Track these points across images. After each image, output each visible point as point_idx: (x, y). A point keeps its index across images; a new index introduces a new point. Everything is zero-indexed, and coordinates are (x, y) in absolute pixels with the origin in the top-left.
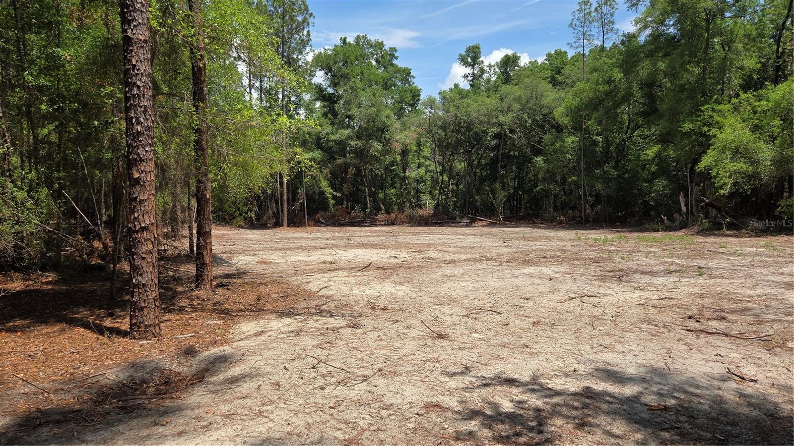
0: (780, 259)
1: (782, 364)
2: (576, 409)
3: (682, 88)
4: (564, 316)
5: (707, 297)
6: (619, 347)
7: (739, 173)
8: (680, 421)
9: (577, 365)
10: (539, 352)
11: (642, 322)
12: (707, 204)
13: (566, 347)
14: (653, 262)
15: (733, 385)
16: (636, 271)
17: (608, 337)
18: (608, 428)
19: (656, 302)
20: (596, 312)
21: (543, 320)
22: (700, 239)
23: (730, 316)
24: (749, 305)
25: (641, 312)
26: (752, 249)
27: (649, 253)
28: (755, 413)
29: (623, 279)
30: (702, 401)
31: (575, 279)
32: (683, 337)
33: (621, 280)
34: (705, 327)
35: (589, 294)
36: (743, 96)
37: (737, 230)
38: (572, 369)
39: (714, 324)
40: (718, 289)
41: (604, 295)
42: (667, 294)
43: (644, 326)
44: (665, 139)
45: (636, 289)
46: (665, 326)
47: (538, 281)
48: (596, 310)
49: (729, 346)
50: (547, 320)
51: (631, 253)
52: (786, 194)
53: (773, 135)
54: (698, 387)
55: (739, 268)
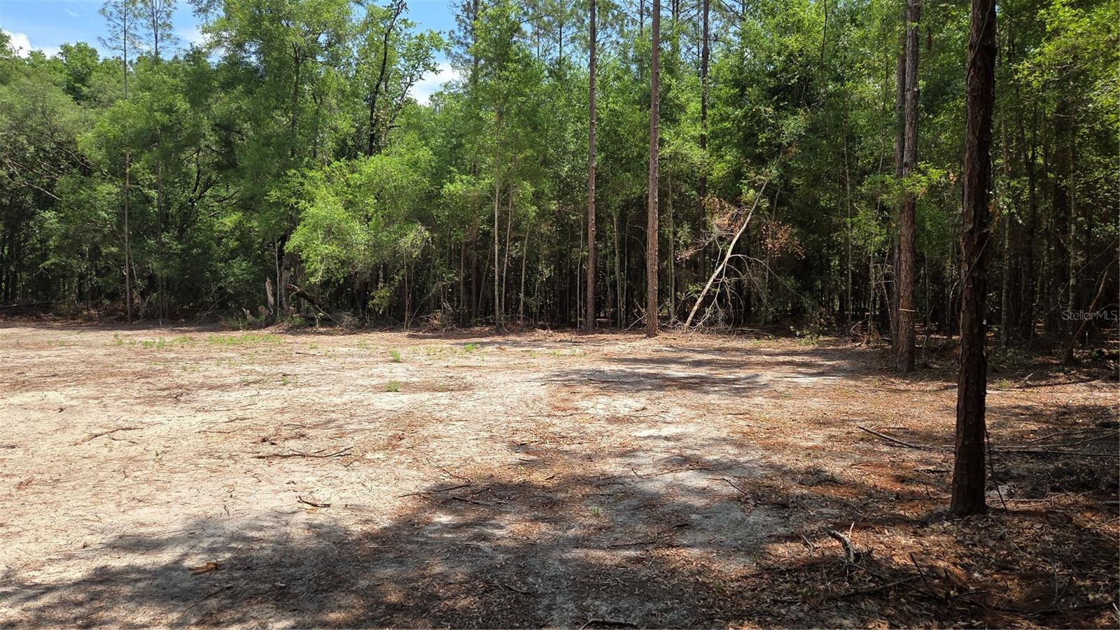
0: (371, 359)
1: (358, 480)
2: (80, 604)
3: (267, 141)
4: (78, 464)
5: (288, 412)
6: (162, 497)
7: (332, 257)
8: (233, 579)
9: (89, 537)
10: (24, 530)
11: (200, 455)
12: (298, 294)
13: (74, 513)
14: (226, 372)
15: (302, 517)
16: (202, 386)
17: (146, 485)
18: (129, 619)
19: (223, 427)
20: (133, 451)
21: (39, 477)
22: (289, 338)
23: (311, 433)
24: (333, 416)
25: (200, 443)
26: (342, 349)
27: (222, 359)
28: (324, 544)
29: (182, 399)
30: (264, 545)
31: (105, 406)
32: (251, 467)
33: (179, 400)
34: (280, 450)
35: (127, 425)
36: (336, 164)
37: (331, 326)
38: (81, 544)
39: (292, 444)
40: (302, 400)
41: (150, 425)
42: (240, 413)
43: (203, 461)
44: (248, 205)
45: (198, 411)
46: (231, 457)
47: (35, 415)
48: (134, 447)
49: (305, 469)
50: (46, 477)
51: (197, 361)
52: (381, 285)
53: (367, 215)
54: (261, 529)
55: (329, 372)
